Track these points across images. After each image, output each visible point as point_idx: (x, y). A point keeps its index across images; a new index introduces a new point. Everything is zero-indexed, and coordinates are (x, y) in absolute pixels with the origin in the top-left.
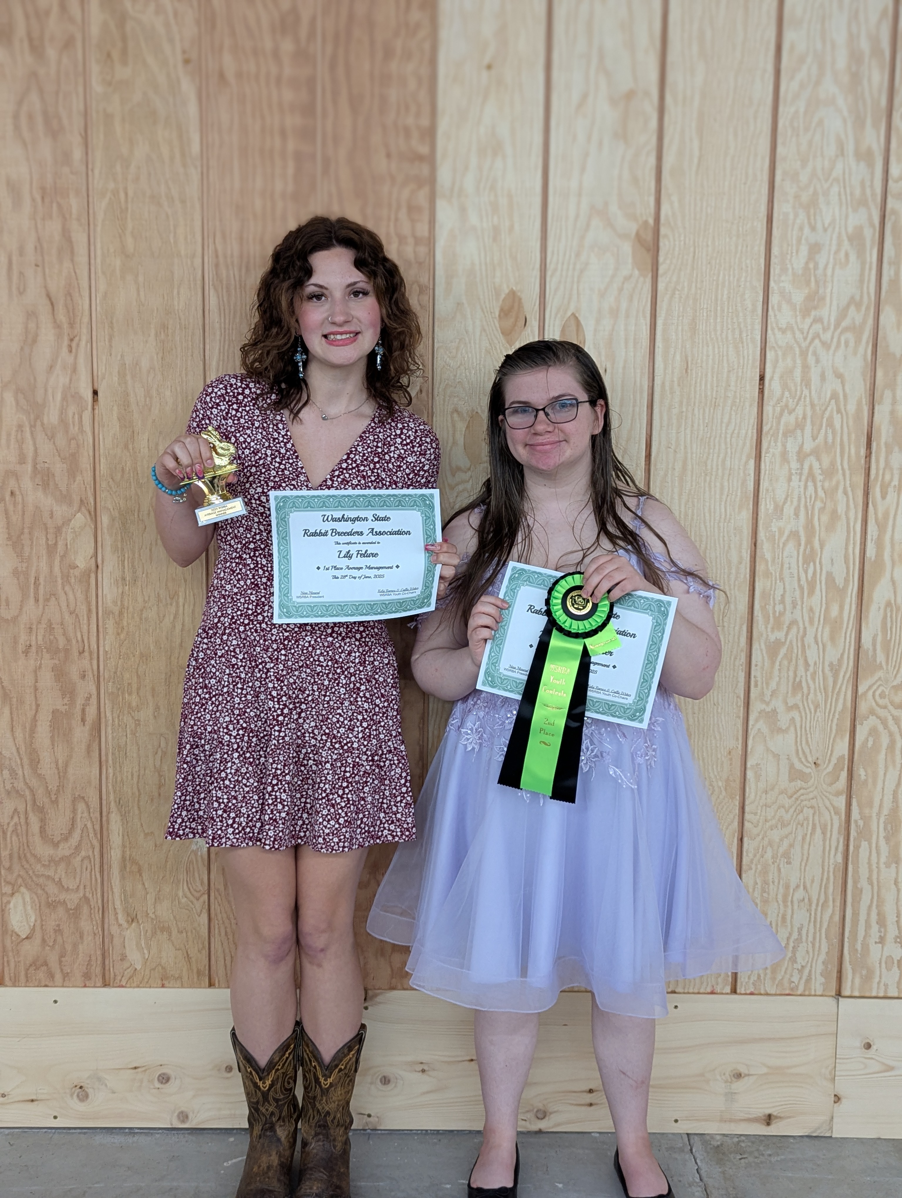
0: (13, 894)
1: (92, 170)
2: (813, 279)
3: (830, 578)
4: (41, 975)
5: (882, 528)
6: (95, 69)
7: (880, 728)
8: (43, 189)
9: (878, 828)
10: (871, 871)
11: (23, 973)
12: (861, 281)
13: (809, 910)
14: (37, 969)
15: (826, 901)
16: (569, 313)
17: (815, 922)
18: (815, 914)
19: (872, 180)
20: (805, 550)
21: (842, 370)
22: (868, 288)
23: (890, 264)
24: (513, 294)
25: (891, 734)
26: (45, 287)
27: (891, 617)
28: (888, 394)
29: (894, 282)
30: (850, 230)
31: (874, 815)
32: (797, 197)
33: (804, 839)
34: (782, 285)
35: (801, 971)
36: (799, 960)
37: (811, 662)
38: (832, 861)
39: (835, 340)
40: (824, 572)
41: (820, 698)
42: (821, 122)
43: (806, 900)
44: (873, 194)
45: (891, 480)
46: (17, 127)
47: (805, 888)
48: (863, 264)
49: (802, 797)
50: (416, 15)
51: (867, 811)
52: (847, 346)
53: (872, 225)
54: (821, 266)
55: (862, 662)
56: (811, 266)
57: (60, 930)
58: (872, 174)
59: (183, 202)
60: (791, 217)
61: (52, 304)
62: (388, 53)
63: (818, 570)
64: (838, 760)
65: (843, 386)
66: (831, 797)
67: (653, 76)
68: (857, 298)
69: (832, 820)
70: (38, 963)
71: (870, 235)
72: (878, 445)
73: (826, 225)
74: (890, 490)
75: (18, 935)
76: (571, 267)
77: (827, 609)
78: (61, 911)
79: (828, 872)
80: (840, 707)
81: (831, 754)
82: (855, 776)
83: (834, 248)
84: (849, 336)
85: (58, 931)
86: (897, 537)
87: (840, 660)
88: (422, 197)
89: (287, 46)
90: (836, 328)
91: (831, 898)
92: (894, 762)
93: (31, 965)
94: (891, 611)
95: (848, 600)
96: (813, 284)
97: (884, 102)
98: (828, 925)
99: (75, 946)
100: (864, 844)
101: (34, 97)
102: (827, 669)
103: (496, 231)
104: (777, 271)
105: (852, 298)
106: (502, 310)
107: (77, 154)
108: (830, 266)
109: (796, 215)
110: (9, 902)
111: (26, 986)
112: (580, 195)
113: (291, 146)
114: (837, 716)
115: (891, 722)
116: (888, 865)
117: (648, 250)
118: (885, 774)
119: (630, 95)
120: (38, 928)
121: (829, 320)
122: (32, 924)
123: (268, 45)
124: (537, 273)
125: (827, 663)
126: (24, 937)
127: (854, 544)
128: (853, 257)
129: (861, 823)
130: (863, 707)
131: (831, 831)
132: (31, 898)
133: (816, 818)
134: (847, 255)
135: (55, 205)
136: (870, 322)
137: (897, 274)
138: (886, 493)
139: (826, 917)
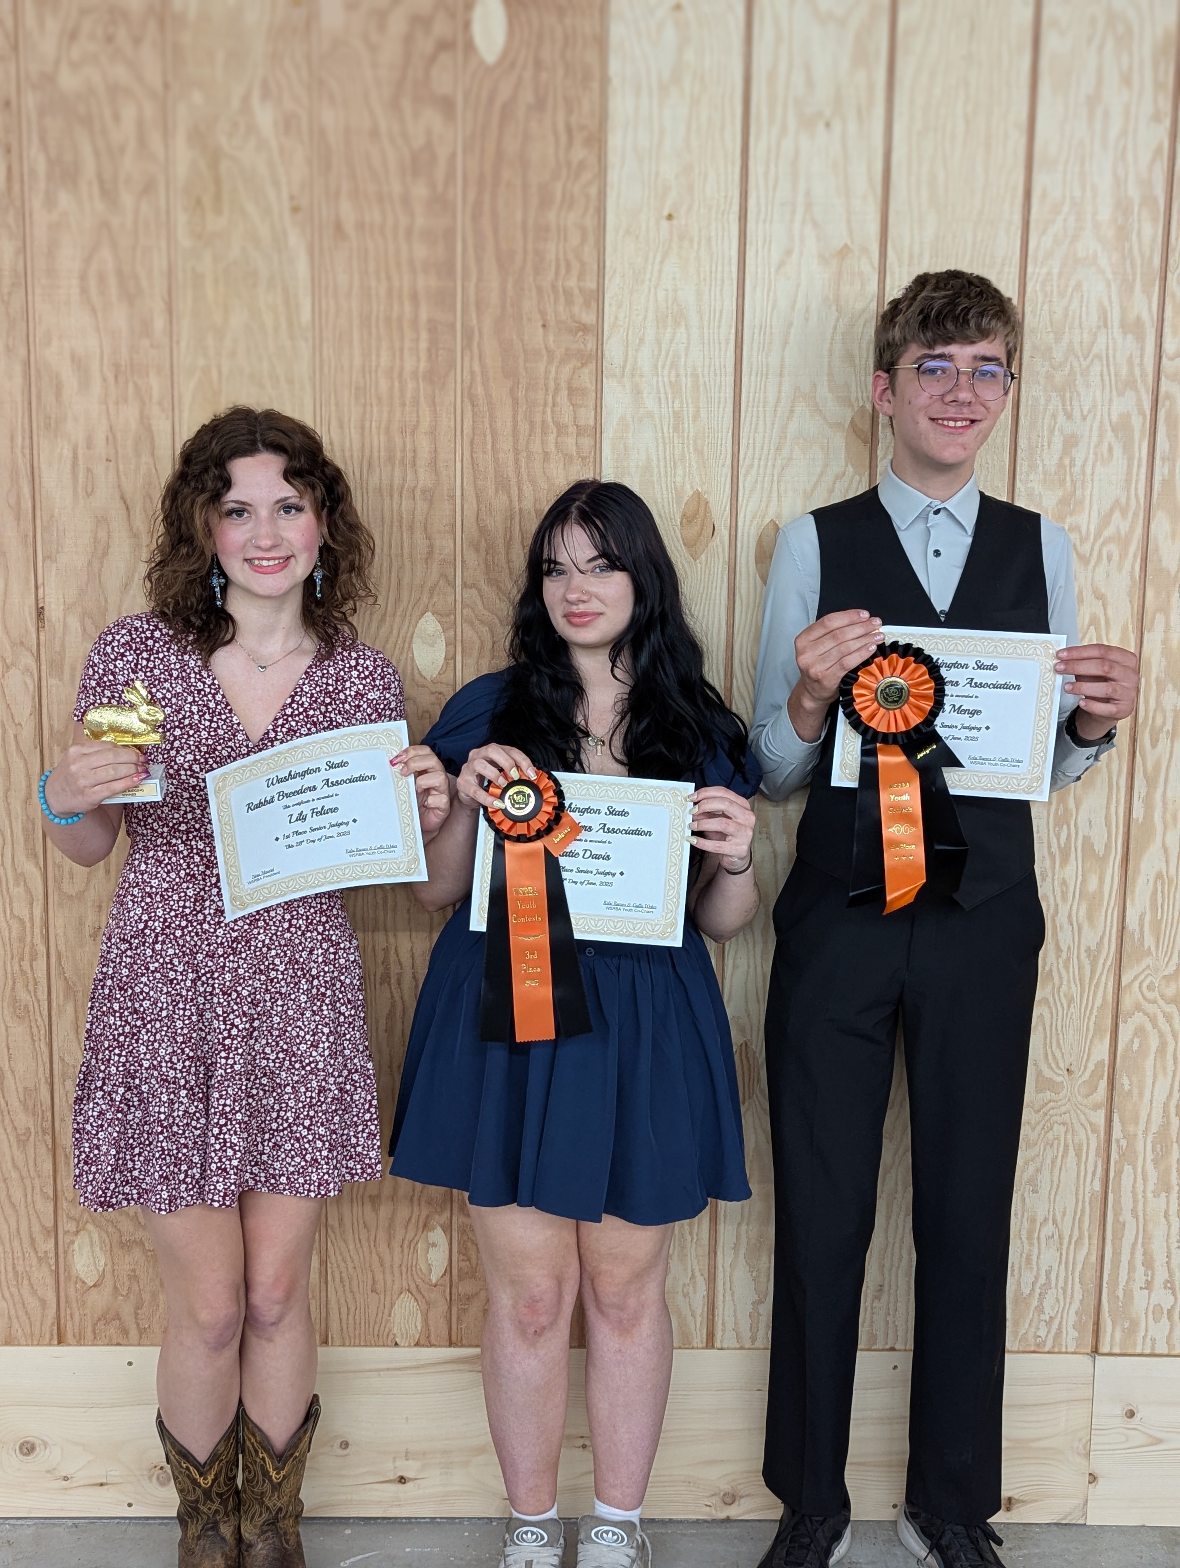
0: (78, 1232)
1: (178, 342)
2: (1068, 478)
3: (1088, 844)
4: (112, 1330)
5: (1151, 783)
6: (181, 219)
7: (1148, 1026)
8: (116, 366)
9: (1144, 1149)
10: (1135, 1202)
11: (89, 1330)
12: (1128, 481)
13: (1059, 1249)
14: (107, 1323)
15: (1080, 1238)
16: (767, 520)
17: (1067, 1263)
18: (1067, 1254)
19: (1142, 357)
20: (1057, 810)
21: (1103, 590)
22: (1136, 489)
23: (1163, 459)
24: (698, 496)
25: (1161, 1035)
26: (119, 486)
27: (1162, 892)
28: (1160, 618)
29: (1169, 482)
30: (1114, 418)
31: (1140, 1133)
32: (1049, 377)
33: (1053, 1162)
34: (1029, 485)
35: (1049, 1323)
36: (1047, 1309)
37: (1064, 947)
38: (1088, 1189)
39: (1095, 553)
40: (1080, 837)
41: (1075, 991)
42: (1078, 286)
43: (1056, 1237)
44: (1143, 374)
45: (1164, 723)
46: (84, 290)
47: (1055, 1222)
48: (1130, 459)
49: (1051, 1112)
50: (579, 153)
51: (1131, 1129)
52: (1109, 559)
53: (1141, 412)
54: (1079, 463)
55: (1127, 947)
56: (1067, 462)
57: (135, 1276)
58: (1142, 349)
59: (290, 382)
60: (1042, 401)
61: (127, 508)
62: (545, 202)
63: (1073, 835)
64: (1096, 1066)
65: (1105, 609)
66: (1087, 1111)
67: (874, 229)
68: (1123, 501)
69: (1088, 1139)
70: (109, 1317)
71: (1139, 425)
72: (1148, 682)
73: (1085, 413)
74: (1163, 736)
75: (84, 1282)
76: (770, 463)
77: (1084, 882)
78: (137, 1252)
79: (1084, 1201)
80: (1099, 1002)
81: (1087, 1060)
82: (1117, 1086)
83: (1095, 439)
84: (1113, 547)
85: (133, 1277)
86: (1169, 794)
87: (1100, 944)
88: (586, 378)
89: (420, 191)
90: (1095, 540)
91: (1086, 1234)
92: (1164, 1068)
93: (100, 1319)
94: (1163, 884)
95: (1109, 872)
96: (1068, 484)
97: (1157, 262)
98: (1083, 1268)
99: (154, 1296)
100: (1128, 1169)
101: (106, 253)
102: (1083, 955)
103: (678, 416)
104: (1025, 469)
105: (1117, 501)
106: (684, 516)
107: (159, 323)
108: (1090, 462)
109: (1048, 401)
110: (73, 1242)
111: (93, 1345)
112: (781, 375)
113: (424, 315)
114: (1095, 1013)
115: (1161, 1020)
116: (1156, 1194)
117: (865, 442)
118: (1154, 1083)
119: (844, 252)
120: (108, 1275)
121: (1088, 529)
122: (101, 1269)
123: (397, 188)
124: (727, 470)
125: (1083, 949)
126: (92, 1284)
127: (1117, 802)
128: (1118, 451)
129: (1123, 1143)
130: (1127, 1002)
131: (1087, 1152)
132: (100, 1237)
133: (1069, 1137)
134: (1110, 449)
135: (131, 387)
136: (1139, 531)
137: (1172, 472)
138: (1157, 741)
139: (1081, 1257)
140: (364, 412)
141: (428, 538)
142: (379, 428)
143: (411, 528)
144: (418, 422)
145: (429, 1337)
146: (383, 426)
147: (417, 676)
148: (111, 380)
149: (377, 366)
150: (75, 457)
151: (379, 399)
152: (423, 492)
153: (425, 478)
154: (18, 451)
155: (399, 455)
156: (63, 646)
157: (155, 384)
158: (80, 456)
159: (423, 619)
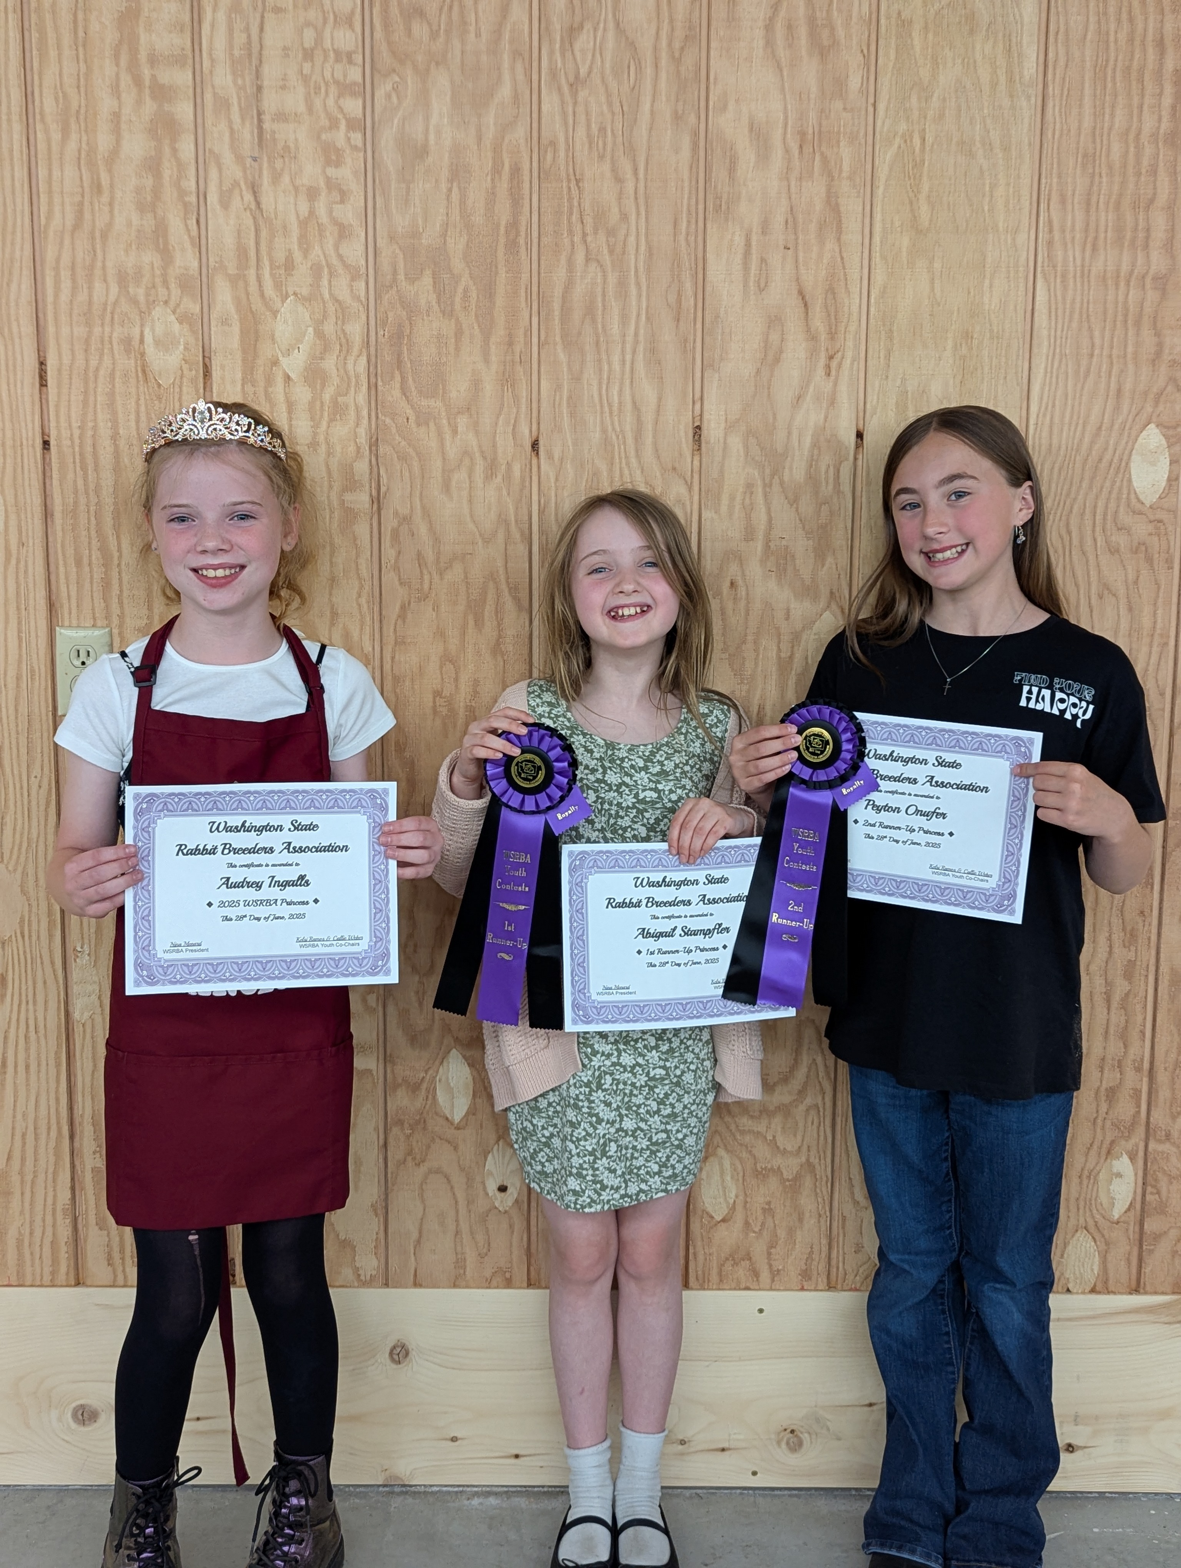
140: (1092, 183)
141: (1158, 334)
142: (1107, 204)
143: (1138, 323)
144: (1155, 194)
145: (1106, 1282)
146: (1112, 200)
147: (1134, 501)
148: (796, 151)
149: (1110, 129)
150: (748, 244)
151: (1110, 167)
152: (1155, 279)
153: (1158, 262)
154: (682, 238)
155: (1129, 235)
156: (722, 472)
157: (846, 152)
158: (754, 243)
159: (1144, 433)
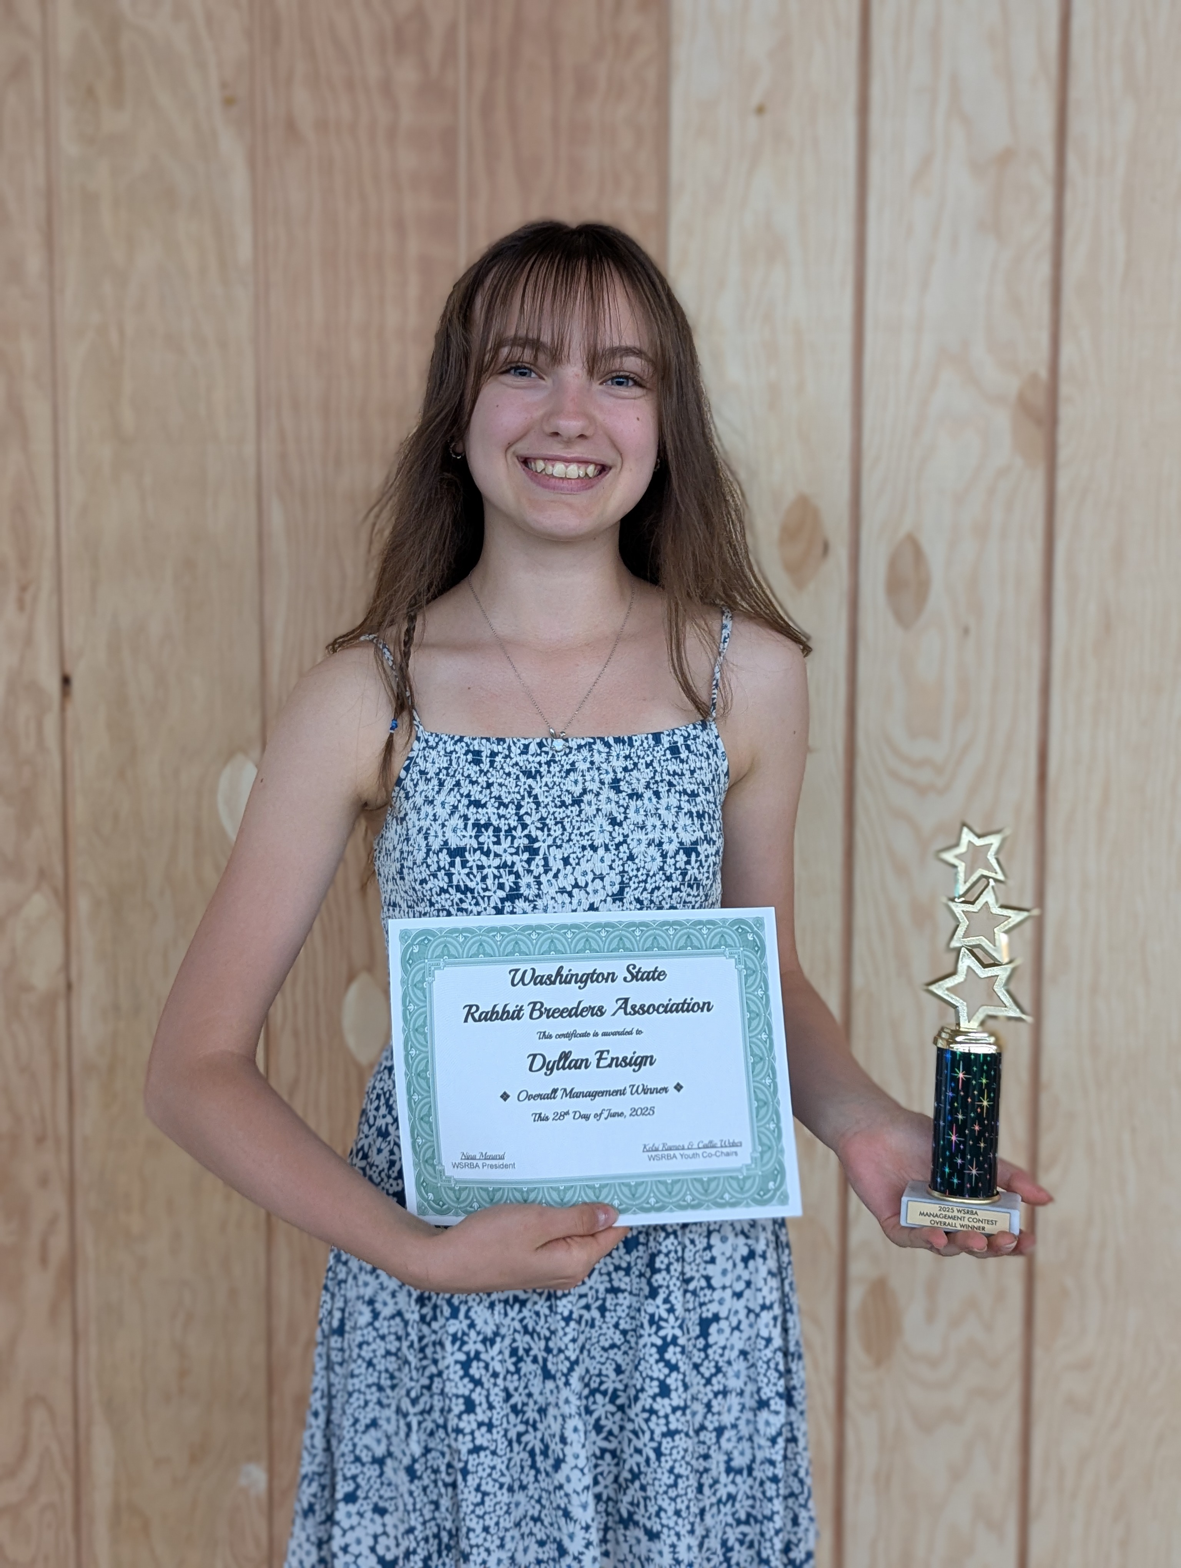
1: (61, 291)
6: (66, 115)
16: (902, 534)
24: (803, 501)
50: (631, 21)
59: (223, 345)
62: (584, 89)
67: (1046, 124)
76: (905, 455)
89: (407, 75)
103: (774, 392)
106: (784, 528)
107: (34, 263)
112: (919, 329)
117: (1039, 423)
119: (1005, 158)
123: (374, 72)
124: (844, 464)
